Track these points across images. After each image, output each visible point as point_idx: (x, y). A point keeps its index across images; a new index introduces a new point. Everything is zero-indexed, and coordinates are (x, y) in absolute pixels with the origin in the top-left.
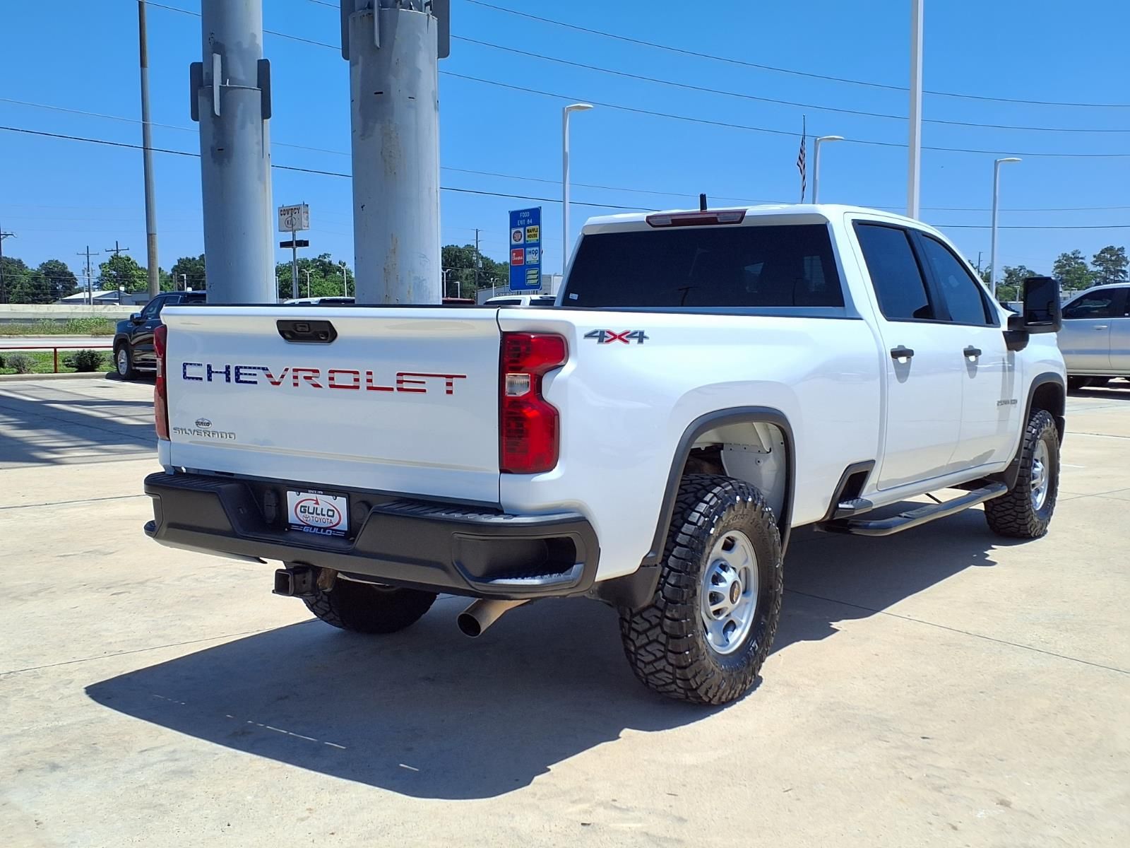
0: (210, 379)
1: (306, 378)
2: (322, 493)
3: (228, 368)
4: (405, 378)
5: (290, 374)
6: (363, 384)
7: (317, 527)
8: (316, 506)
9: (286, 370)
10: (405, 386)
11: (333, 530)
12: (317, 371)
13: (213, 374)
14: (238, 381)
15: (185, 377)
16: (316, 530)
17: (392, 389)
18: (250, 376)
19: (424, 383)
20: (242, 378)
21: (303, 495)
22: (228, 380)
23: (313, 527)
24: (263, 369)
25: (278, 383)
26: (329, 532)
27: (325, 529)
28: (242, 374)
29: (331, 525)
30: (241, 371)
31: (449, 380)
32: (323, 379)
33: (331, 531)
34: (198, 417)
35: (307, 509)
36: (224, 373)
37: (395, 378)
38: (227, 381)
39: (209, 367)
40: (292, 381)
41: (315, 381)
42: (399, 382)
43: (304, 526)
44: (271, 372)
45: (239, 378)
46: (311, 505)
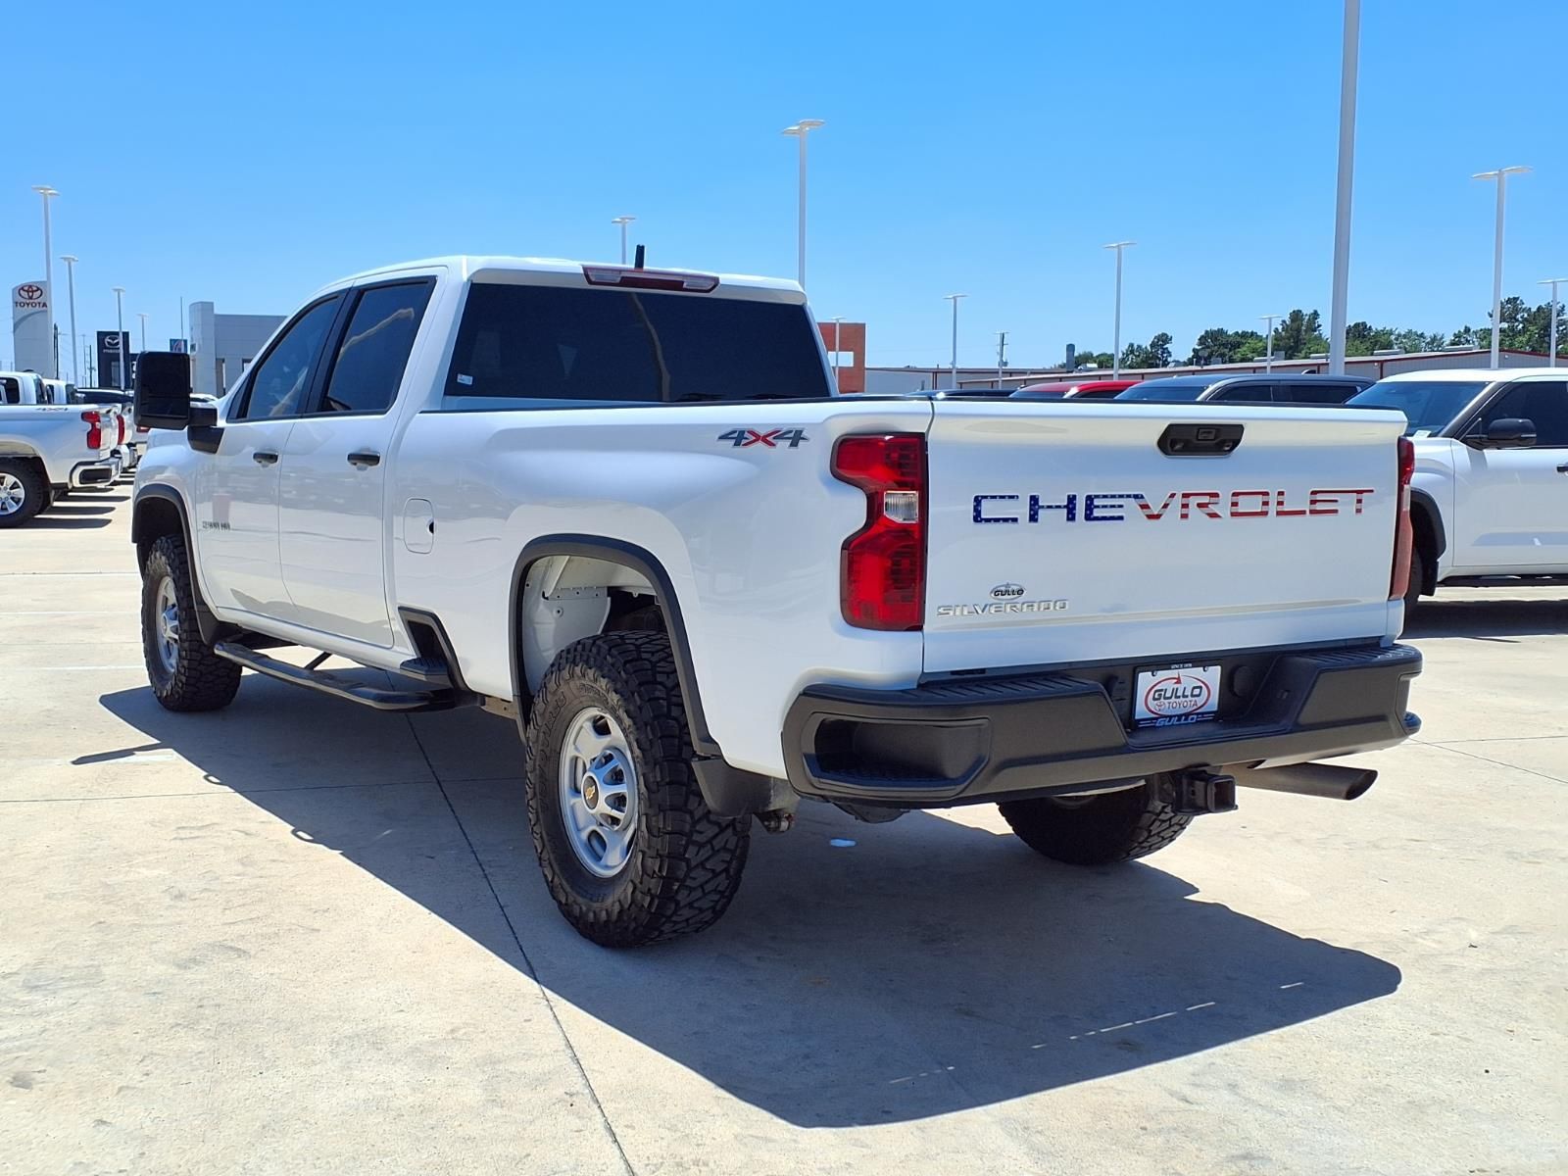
0: (1033, 518)
1: (1200, 505)
2: (1190, 665)
3: (1072, 499)
4: (1319, 497)
5: (1178, 500)
6: (1273, 508)
7: (1175, 716)
8: (1176, 686)
9: (1173, 496)
10: (1319, 507)
11: (1198, 714)
12: (1216, 495)
13: (1040, 512)
14: (1089, 517)
15: (977, 518)
16: (1174, 721)
17: (1303, 512)
18: (1113, 509)
19: (1336, 501)
20: (1097, 513)
21: (1162, 674)
22: (1071, 517)
23: (1171, 717)
24: (1136, 497)
25: (1158, 517)
26: (1192, 719)
27: (1187, 715)
28: (1098, 507)
29: (1195, 707)
30: (1096, 502)
31: (1360, 496)
32: (1223, 508)
33: (1195, 717)
34: (999, 582)
35: (1163, 693)
36: (1065, 507)
37: (1309, 498)
38: (1068, 519)
39: (1034, 500)
40: (1179, 511)
41: (1213, 509)
42: (1313, 502)
43: (1156, 719)
44: (1148, 500)
45: (1092, 513)
46: (1170, 686)
